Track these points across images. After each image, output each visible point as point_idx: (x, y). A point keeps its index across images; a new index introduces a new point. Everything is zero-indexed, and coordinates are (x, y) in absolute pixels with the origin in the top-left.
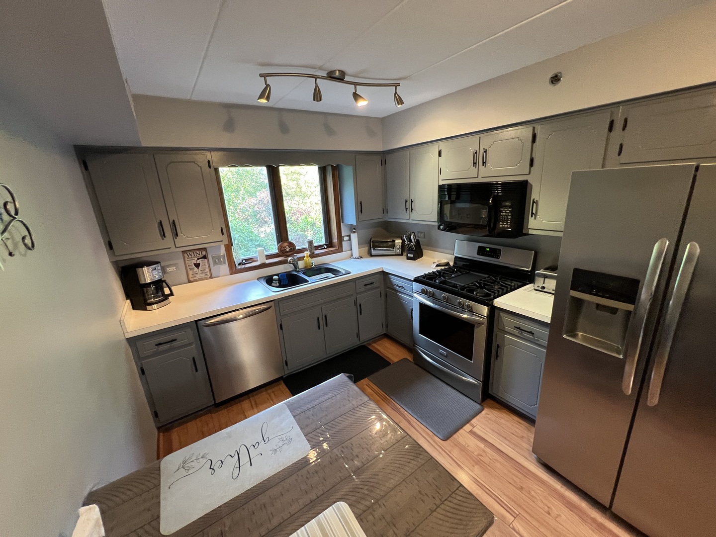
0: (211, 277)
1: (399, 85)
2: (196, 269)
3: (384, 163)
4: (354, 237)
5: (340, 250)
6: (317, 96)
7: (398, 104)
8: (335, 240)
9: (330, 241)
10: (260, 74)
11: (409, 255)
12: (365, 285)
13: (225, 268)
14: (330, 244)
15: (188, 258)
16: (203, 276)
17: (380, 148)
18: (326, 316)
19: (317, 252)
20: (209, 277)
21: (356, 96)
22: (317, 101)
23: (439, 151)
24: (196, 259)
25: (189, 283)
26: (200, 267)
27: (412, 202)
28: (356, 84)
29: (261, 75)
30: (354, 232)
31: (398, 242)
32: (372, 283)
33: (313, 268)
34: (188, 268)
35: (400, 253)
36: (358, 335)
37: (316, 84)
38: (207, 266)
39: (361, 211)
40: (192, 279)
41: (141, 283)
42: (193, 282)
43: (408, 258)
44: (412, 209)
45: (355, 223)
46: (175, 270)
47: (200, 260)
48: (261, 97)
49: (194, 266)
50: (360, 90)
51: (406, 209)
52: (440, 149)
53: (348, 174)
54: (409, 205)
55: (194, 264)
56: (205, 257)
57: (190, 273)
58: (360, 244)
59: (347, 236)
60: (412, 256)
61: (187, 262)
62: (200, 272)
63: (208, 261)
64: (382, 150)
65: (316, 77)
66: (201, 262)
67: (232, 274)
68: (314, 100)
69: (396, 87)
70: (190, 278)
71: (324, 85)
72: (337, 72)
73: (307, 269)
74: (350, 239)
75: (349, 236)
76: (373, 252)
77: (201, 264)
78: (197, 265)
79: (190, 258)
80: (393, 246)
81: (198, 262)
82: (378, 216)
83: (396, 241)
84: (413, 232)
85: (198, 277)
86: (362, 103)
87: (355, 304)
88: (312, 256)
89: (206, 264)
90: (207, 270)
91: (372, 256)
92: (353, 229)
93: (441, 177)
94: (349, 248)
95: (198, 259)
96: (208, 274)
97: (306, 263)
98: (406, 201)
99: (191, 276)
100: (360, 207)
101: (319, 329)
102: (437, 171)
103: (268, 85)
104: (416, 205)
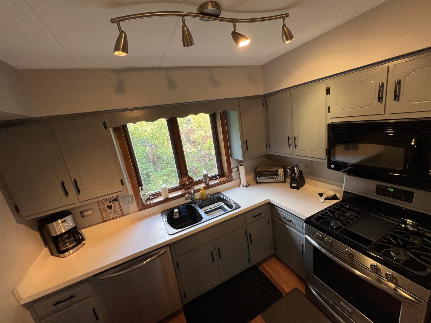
0: (123, 215)
1: (287, 15)
2: (109, 210)
3: (265, 104)
4: (242, 169)
5: (230, 180)
6: (187, 40)
7: (287, 39)
8: (226, 170)
9: (222, 172)
10: (111, 20)
11: (293, 185)
12: (254, 217)
13: (134, 206)
14: (222, 174)
15: (101, 202)
16: (115, 215)
17: (262, 93)
18: (219, 250)
19: (212, 183)
20: (120, 215)
21: (236, 36)
22: (188, 46)
23: (327, 89)
24: (108, 202)
25: (104, 222)
26: (112, 208)
27: (295, 139)
28: (235, 21)
29: (113, 21)
30: (242, 165)
31: (281, 171)
32: (260, 214)
33: (209, 198)
34: (102, 210)
35: (283, 181)
36: (249, 260)
37: (184, 23)
38: (118, 207)
39: (247, 149)
40: (106, 219)
41: (52, 236)
42: (107, 221)
43: (292, 187)
44: (295, 146)
45: (242, 159)
46: (91, 213)
47: (112, 203)
48: (117, 49)
49: (107, 208)
50: (240, 28)
51: (289, 145)
52: (328, 86)
53: (234, 118)
54: (293, 142)
55: (107, 206)
56: (115, 200)
57: (104, 214)
58: (247, 172)
59: (236, 167)
60: (295, 185)
61: (101, 205)
62: (113, 212)
63: (119, 203)
64: (263, 94)
65: (182, 15)
66: (112, 204)
67: (140, 210)
68: (184, 46)
69: (284, 18)
70: (104, 218)
71: (194, 24)
72: (210, 4)
73: (203, 200)
74: (238, 170)
75: (238, 167)
76: (259, 181)
77: (113, 206)
78: (110, 207)
79: (103, 202)
80: (277, 175)
81: (110, 204)
82: (262, 151)
83: (279, 170)
84: (296, 165)
85: (111, 216)
86: (244, 43)
87: (246, 233)
88: (208, 187)
89: (117, 205)
90: (119, 210)
91: (257, 183)
92: (241, 163)
93: (329, 115)
94: (238, 177)
95: (110, 202)
96: (120, 213)
97: (202, 195)
98: (289, 138)
99: (105, 216)
100: (246, 146)
101: (213, 261)
102: (324, 109)
103: (122, 32)
104: (299, 142)
